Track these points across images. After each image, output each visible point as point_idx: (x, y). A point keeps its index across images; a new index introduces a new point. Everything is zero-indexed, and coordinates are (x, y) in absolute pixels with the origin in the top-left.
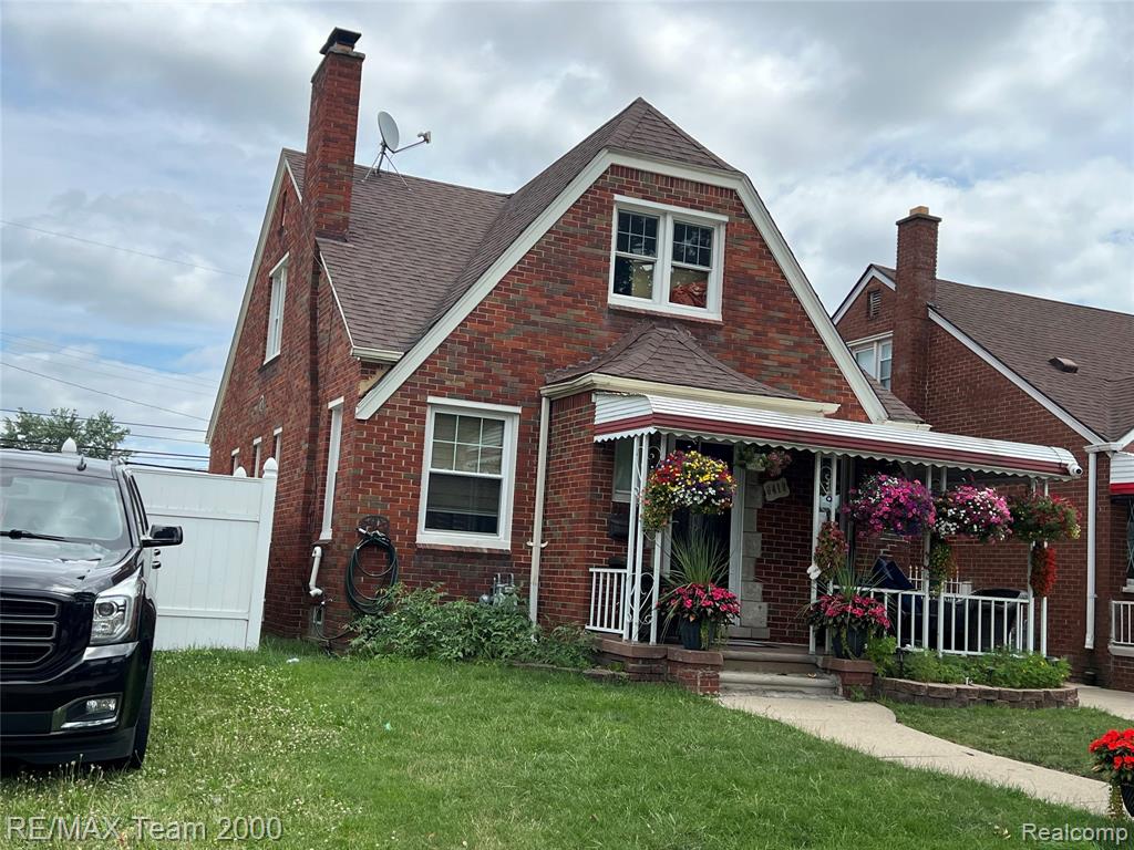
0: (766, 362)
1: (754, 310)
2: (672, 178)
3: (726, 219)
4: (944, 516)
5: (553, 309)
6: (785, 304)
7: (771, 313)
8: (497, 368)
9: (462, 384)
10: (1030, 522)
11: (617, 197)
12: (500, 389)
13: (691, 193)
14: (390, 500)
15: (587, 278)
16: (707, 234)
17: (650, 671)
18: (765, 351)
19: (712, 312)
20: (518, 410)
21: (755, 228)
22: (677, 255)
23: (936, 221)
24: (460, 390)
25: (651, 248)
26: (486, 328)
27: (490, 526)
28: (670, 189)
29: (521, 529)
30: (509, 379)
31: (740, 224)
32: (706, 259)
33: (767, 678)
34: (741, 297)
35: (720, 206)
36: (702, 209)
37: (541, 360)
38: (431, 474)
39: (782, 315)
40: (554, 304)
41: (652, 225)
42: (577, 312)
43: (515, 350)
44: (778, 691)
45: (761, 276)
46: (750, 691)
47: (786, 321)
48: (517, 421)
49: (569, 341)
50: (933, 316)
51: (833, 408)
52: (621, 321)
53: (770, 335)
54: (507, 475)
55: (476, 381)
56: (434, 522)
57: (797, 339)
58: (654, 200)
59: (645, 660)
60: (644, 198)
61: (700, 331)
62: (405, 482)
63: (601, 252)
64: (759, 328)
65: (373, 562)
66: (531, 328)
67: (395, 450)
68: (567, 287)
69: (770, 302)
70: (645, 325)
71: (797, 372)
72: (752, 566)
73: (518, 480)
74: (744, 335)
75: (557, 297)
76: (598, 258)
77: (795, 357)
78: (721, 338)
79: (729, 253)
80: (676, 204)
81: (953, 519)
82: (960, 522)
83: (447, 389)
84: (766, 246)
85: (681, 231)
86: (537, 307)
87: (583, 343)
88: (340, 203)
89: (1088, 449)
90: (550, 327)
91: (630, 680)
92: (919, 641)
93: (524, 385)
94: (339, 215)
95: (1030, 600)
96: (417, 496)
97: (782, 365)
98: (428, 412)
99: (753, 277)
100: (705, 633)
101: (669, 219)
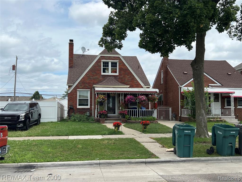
0: (125, 80)
1: (123, 73)
3: (118, 61)
4: (137, 100)
5: (93, 76)
6: (128, 72)
7: (126, 73)
8: (86, 85)
9: (82, 87)
11: (102, 60)
12: (87, 87)
13: (113, 58)
14: (73, 103)
15: (98, 71)
16: (116, 63)
17: (98, 121)
18: (125, 78)
19: (117, 74)
20: (90, 90)
21: (123, 61)
22: (112, 66)
24: (81, 88)
25: (108, 66)
26: (84, 80)
27: (87, 105)
28: (109, 58)
29: (91, 105)
30: (88, 86)
31: (120, 61)
32: (116, 67)
34: (121, 71)
35: (117, 59)
36: (114, 60)
37: (92, 83)
38: (79, 99)
39: (128, 73)
41: (108, 63)
42: (97, 76)
43: (88, 82)
45: (124, 68)
46: (110, 123)
47: (128, 74)
50: (168, 67)
51: (129, 86)
52: (103, 77)
53: (126, 76)
54: (89, 98)
55: (84, 87)
56: (79, 105)
57: (130, 76)
58: (107, 60)
61: (115, 77)
62: (75, 100)
63: (100, 68)
64: (124, 75)
65: (71, 111)
66: (91, 79)
67: (73, 96)
68: (95, 73)
69: (126, 72)
70: (107, 77)
71: (130, 81)
72: (118, 108)
73: (90, 99)
74: (122, 76)
75: (94, 75)
76: (100, 69)
77: (130, 79)
78: (118, 77)
79: (119, 65)
80: (110, 60)
84: (125, 64)
85: (112, 63)
86: (91, 76)
88: (71, 63)
89: (179, 87)
90: (93, 79)
91: (95, 122)
92: (137, 116)
93: (90, 87)
94: (71, 65)
95: (154, 110)
96: (77, 102)
97: (128, 80)
98: (77, 91)
99: (123, 68)
100: (102, 116)
101: (110, 62)
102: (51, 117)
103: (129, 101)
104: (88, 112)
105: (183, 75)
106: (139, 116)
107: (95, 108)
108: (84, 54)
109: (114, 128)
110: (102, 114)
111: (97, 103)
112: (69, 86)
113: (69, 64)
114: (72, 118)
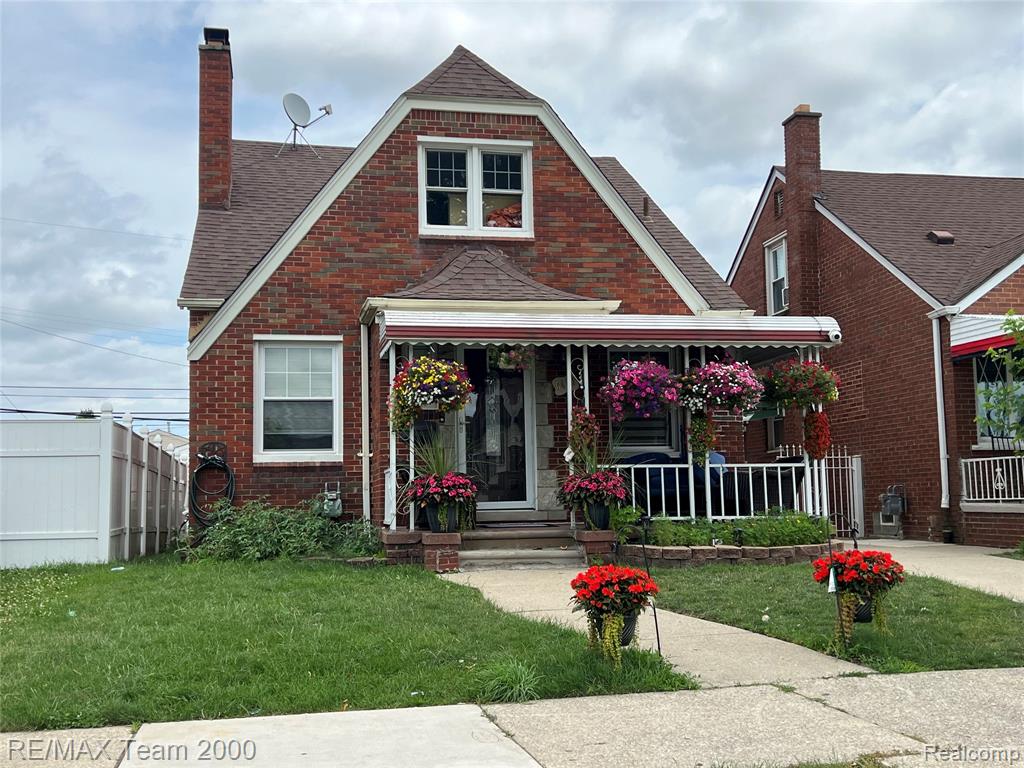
0: (581, 270)
1: (564, 224)
2: (474, 114)
3: (530, 144)
4: (689, 392)
5: (365, 245)
6: (596, 215)
7: (582, 224)
9: (285, 321)
10: (785, 390)
11: (420, 138)
12: (321, 321)
13: (492, 125)
14: (225, 428)
15: (396, 214)
16: (516, 162)
18: (579, 260)
19: (526, 231)
20: (340, 338)
21: (560, 149)
22: (488, 182)
23: (817, 116)
24: (283, 326)
25: (462, 181)
26: (303, 270)
27: (326, 442)
28: (472, 124)
29: (352, 442)
30: (329, 312)
31: (545, 148)
32: (517, 183)
33: (511, 553)
34: (550, 214)
35: (523, 133)
36: (505, 138)
37: (358, 291)
38: (265, 401)
39: (594, 225)
40: (365, 241)
41: (460, 159)
42: (388, 246)
43: (331, 286)
44: (524, 564)
45: (570, 192)
46: (495, 565)
47: (599, 230)
48: (341, 348)
49: (383, 272)
50: (819, 207)
51: (615, 304)
52: (433, 249)
53: (582, 244)
54: (337, 395)
55: (297, 316)
56: (271, 443)
57: (611, 245)
58: (457, 136)
59: (401, 546)
60: (447, 135)
61: (513, 249)
62: (239, 411)
63: (408, 189)
64: (572, 240)
65: (214, 482)
66: (345, 265)
67: (226, 384)
68: (378, 225)
69: (581, 215)
70: (457, 250)
71: (613, 276)
72: (545, 456)
73: (345, 400)
74: (555, 248)
75: (369, 235)
76: (406, 195)
77: (611, 262)
78: (534, 252)
79: (536, 174)
80: (479, 137)
81: (699, 394)
82: (704, 396)
83: (271, 326)
84: (573, 164)
85: (488, 160)
86: (351, 245)
87: (399, 272)
88: (218, 178)
89: (930, 315)
90: (364, 261)
91: (386, 564)
92: (685, 511)
93: (344, 316)
94: (218, 188)
95: (806, 464)
96: (250, 422)
97: (597, 271)
98: (256, 348)
99: (561, 194)
100: (442, 517)
101: (475, 151)
102: (69, 532)
103: (638, 399)
104: (332, 488)
105: (929, 245)
106: (701, 510)
107: (379, 464)
108: (298, 142)
109: (581, 622)
110: (441, 503)
111: (397, 417)
112: (193, 313)
113: (202, 181)
114: (219, 535)
